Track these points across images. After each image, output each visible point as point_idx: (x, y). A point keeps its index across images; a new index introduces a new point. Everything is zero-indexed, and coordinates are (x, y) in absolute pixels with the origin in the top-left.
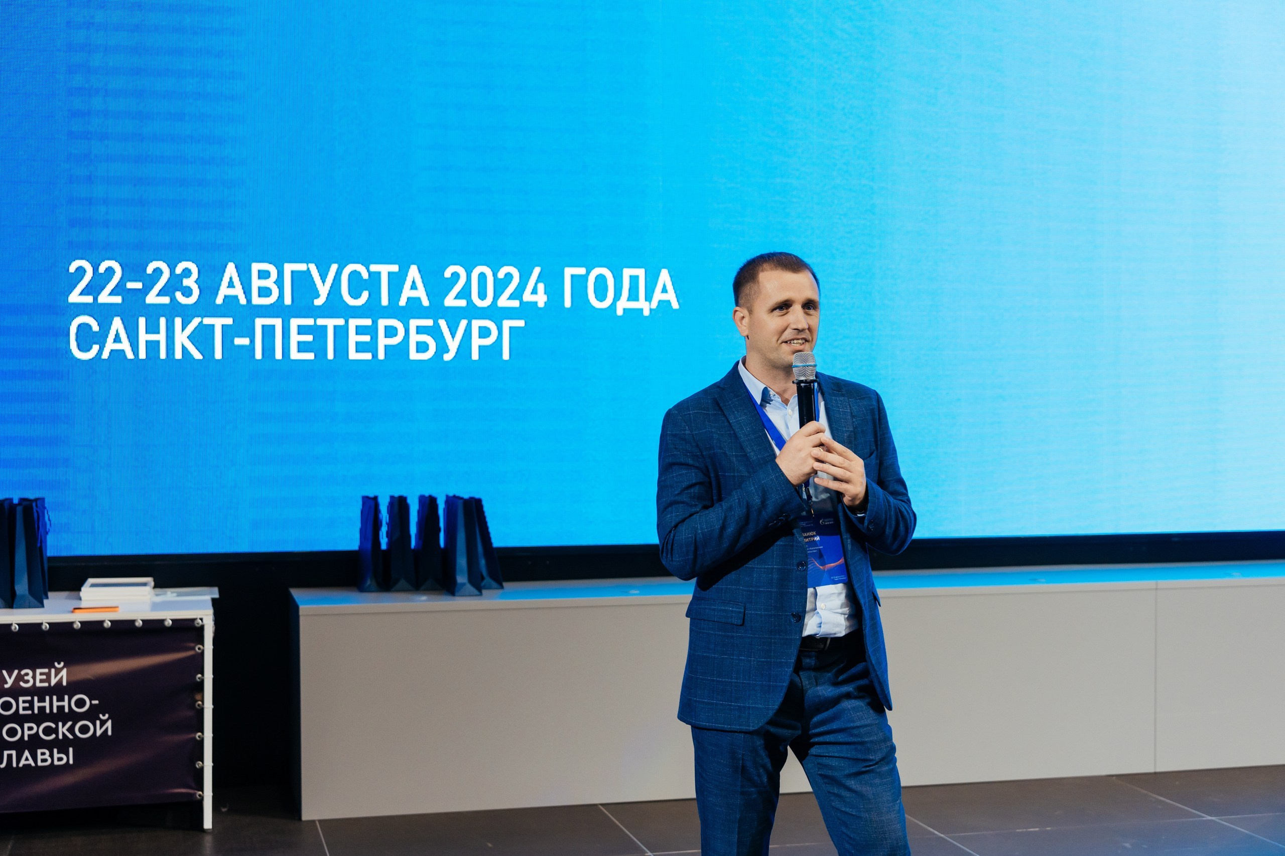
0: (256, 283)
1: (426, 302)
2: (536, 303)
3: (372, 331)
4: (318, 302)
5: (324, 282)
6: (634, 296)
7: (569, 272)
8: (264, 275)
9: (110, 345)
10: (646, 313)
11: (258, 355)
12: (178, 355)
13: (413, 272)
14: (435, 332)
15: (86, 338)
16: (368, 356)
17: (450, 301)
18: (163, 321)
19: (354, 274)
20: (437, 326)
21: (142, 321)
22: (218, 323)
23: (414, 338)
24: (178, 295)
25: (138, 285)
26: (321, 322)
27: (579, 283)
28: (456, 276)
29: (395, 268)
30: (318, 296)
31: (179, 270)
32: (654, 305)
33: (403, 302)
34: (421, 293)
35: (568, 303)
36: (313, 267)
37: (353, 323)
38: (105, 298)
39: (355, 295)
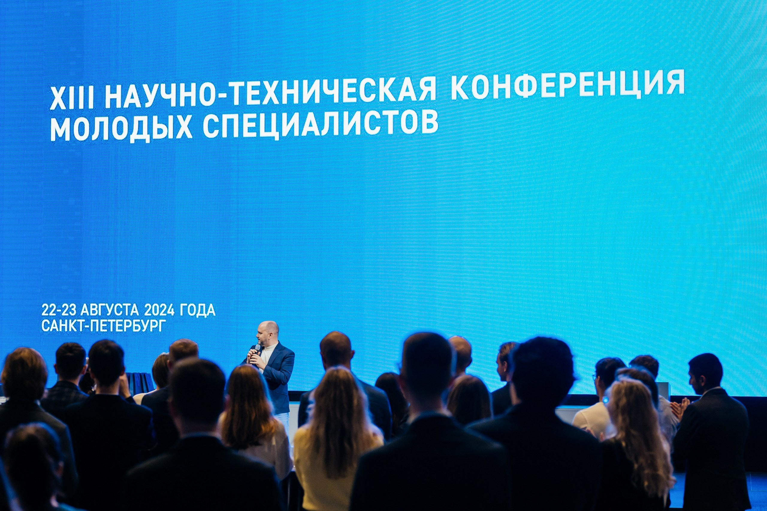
0: (92, 309)
1: (138, 314)
2: (171, 314)
3: (122, 323)
4: (108, 314)
5: (110, 309)
6: (202, 312)
7: (182, 305)
8: (94, 307)
9: (52, 327)
10: (206, 317)
11: (92, 330)
12: (70, 330)
13: (135, 305)
14: (140, 323)
15: (46, 325)
16: (121, 331)
17: (146, 314)
18: (66, 321)
19: (118, 306)
20: (141, 321)
21: (61, 321)
22: (81, 321)
23: (134, 325)
24: (70, 313)
25: (60, 311)
26: (109, 320)
27: (185, 308)
28: (148, 307)
29: (130, 304)
30: (108, 313)
31: (71, 306)
32: (208, 314)
33: (131, 314)
34: (137, 312)
35: (182, 314)
36: (107, 305)
37: (117, 321)
38: (51, 314)
39: (118, 312)
